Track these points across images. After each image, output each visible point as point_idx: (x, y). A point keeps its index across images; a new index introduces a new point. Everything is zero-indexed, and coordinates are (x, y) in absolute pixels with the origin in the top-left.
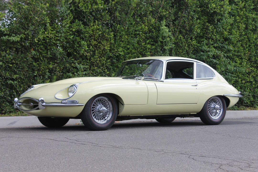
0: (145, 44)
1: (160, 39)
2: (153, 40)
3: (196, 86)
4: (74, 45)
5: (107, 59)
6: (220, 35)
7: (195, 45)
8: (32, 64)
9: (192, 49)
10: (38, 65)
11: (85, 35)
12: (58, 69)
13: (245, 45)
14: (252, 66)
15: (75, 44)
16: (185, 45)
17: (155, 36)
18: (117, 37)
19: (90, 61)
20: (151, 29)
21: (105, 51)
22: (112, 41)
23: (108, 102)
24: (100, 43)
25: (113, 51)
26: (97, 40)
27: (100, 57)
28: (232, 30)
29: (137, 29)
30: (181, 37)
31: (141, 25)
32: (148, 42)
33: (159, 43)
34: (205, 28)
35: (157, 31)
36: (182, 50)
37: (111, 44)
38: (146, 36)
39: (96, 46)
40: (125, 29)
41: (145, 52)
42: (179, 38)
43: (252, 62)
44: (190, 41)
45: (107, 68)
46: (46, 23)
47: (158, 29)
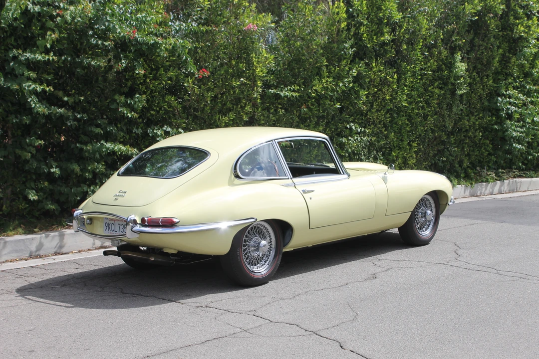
0: (433, 88)
1: (452, 80)
2: (442, 82)
5: (387, 113)
7: (490, 86)
9: (486, 91)
11: (364, 81)
15: (352, 94)
16: (480, 86)
17: (445, 76)
19: (365, 117)
20: (441, 66)
21: (384, 101)
22: (395, 87)
24: (380, 90)
25: (394, 101)
27: (378, 111)
30: (474, 75)
32: (436, 84)
33: (450, 86)
34: (505, 61)
35: (448, 69)
36: (475, 94)
37: (393, 90)
38: (433, 76)
41: (432, 100)
42: (473, 77)
44: (486, 80)
45: (385, 126)
46: (321, 66)
47: (449, 65)
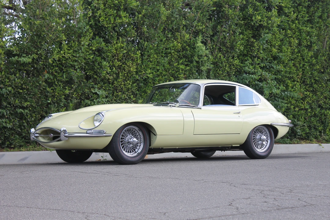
0: (178, 65)
1: (196, 58)
2: (187, 60)
3: (238, 113)
4: (94, 67)
5: (133, 83)
6: (268, 52)
7: (237, 65)
8: (45, 89)
9: (233, 70)
10: (52, 91)
11: (106, 55)
12: (75, 95)
13: (298, 65)
14: (307, 91)
15: (95, 65)
16: (226, 65)
17: (189, 55)
18: (144, 56)
19: (113, 85)
20: (185, 47)
21: (130, 73)
22: (139, 62)
23: (139, 131)
24: (124, 63)
25: (140, 73)
26: (121, 61)
27: (125, 80)
28: (282, 46)
29: (168, 46)
30: (220, 56)
31: (173, 42)
32: (181, 61)
33: (195, 64)
34: (249, 45)
35: (192, 49)
36: (222, 71)
37: (137, 64)
38: (179, 55)
39: (119, 67)
40: (154, 47)
41: (178, 74)
42: (218, 57)
43: (307, 86)
44: (232, 60)
45: (133, 93)
46: (61, 41)
47: (193, 46)
